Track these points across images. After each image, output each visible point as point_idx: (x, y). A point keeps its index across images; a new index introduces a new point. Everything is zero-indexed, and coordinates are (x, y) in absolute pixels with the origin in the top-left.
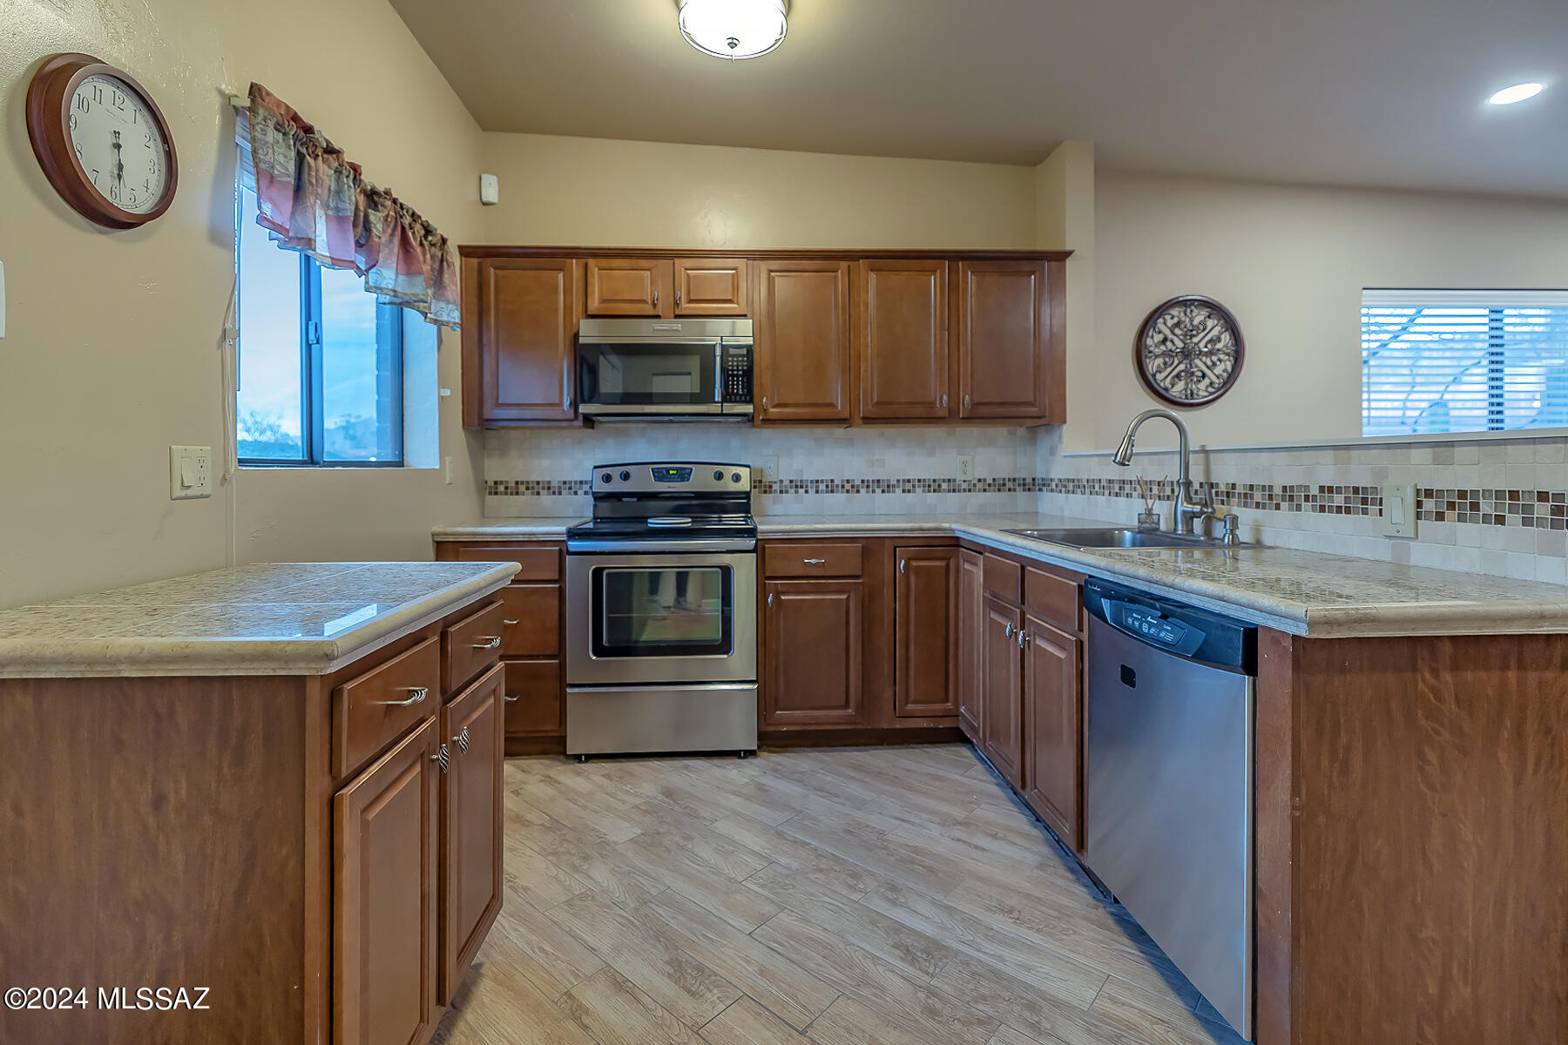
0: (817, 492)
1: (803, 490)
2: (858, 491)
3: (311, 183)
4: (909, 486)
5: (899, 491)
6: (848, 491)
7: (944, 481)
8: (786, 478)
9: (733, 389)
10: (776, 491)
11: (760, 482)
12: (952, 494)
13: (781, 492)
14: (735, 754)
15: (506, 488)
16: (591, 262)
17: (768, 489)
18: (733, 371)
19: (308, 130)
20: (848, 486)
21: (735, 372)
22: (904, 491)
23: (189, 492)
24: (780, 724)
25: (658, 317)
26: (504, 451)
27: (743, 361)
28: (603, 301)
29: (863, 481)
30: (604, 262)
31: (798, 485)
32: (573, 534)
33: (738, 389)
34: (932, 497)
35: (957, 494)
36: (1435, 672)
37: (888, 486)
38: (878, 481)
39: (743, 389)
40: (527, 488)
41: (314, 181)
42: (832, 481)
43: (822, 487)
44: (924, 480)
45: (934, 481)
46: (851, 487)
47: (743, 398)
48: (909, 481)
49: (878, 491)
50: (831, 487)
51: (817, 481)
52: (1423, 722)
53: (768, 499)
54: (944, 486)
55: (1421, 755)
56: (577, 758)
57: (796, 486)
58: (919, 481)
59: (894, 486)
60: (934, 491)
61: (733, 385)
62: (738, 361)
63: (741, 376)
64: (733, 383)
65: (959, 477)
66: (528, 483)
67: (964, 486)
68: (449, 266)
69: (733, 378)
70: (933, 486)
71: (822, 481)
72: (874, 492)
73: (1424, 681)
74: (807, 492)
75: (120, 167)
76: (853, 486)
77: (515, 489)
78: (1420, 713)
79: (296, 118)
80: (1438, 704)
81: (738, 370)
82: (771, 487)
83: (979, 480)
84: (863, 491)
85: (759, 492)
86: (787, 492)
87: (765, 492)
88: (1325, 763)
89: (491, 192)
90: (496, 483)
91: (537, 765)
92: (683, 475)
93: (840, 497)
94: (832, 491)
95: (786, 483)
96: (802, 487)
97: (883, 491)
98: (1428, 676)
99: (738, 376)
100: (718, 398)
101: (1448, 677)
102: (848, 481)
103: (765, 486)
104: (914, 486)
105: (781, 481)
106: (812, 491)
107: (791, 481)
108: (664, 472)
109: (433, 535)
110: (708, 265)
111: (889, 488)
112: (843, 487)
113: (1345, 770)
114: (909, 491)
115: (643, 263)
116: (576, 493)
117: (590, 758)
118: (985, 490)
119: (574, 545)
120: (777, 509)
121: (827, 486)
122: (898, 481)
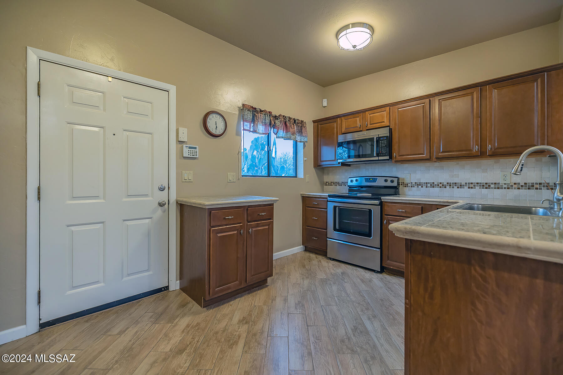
0: (427, 187)
1: (421, 186)
2: (445, 187)
3: (257, 119)
4: (472, 186)
5: (466, 188)
6: (440, 187)
7: (492, 184)
8: (414, 182)
9: (381, 151)
10: (409, 186)
11: (403, 183)
12: (497, 190)
13: (412, 187)
14: (374, 271)
15: (329, 184)
16: (343, 118)
17: (406, 185)
18: (381, 145)
19: (255, 109)
20: (440, 185)
21: (382, 146)
22: (469, 188)
23: (231, 181)
24: (390, 266)
25: (361, 131)
26: (328, 174)
27: (385, 142)
28: (346, 129)
29: (448, 183)
30: (346, 117)
31: (418, 184)
32: (329, 196)
33: (383, 151)
34: (484, 191)
35: (500, 190)
36: (483, 268)
37: (461, 185)
38: (456, 183)
39: (385, 151)
40: (334, 184)
41: (258, 118)
42: (433, 183)
43: (429, 185)
44: (480, 183)
45: (486, 184)
46: (442, 186)
47: (385, 154)
48: (472, 183)
49: (456, 187)
50: (433, 185)
51: (427, 183)
52: (475, 289)
53: (406, 189)
54: (492, 186)
55: (473, 304)
56: (330, 259)
57: (418, 185)
58: (478, 183)
59: (463, 185)
60: (486, 188)
61: (381, 150)
62: (383, 142)
63: (384, 147)
64: (381, 149)
65: (502, 182)
66: (334, 182)
67: (506, 186)
68: (304, 127)
69: (381, 148)
70: (486, 186)
71: (429, 183)
72: (453, 187)
73: (475, 270)
74: (422, 187)
75: (217, 127)
76: (443, 185)
77: (331, 184)
78: (473, 285)
79: (252, 107)
80: (484, 283)
81: (383, 145)
82: (407, 185)
83: (515, 184)
84: (448, 187)
85: (403, 187)
86: (414, 187)
87: (405, 187)
88: (422, 291)
89: (325, 104)
90: (326, 182)
91: (320, 257)
92: (375, 180)
93: (437, 189)
94: (433, 187)
95: (414, 183)
96: (420, 185)
97: (458, 188)
98: (478, 268)
99: (383, 147)
100: (375, 155)
101: (491, 272)
102: (441, 183)
103: (405, 185)
104: (475, 186)
105: (412, 183)
106: (424, 187)
107: (416, 183)
108: (369, 179)
109: (301, 194)
110: (376, 112)
111: (461, 186)
112: (438, 185)
113: (431, 297)
114: (472, 188)
115: (357, 115)
116: (346, 186)
117: (334, 260)
118: (519, 188)
119: (329, 199)
120: (410, 193)
121: (431, 185)
122: (466, 183)
